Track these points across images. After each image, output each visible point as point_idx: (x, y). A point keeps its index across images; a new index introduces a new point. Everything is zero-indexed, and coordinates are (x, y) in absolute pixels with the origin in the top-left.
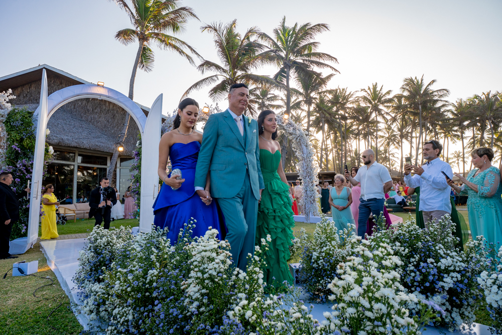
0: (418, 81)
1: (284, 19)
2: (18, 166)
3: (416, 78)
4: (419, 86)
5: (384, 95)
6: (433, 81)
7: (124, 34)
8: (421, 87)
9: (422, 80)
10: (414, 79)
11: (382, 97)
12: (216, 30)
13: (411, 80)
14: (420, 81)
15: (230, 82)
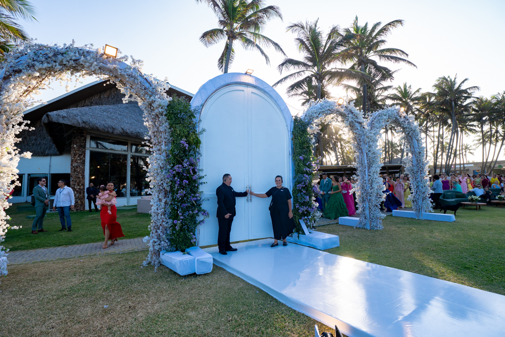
0: (451, 81)
1: (357, 18)
2: (185, 165)
3: (449, 77)
4: (453, 84)
5: (415, 93)
6: (466, 80)
7: (209, 35)
8: (454, 85)
9: (455, 78)
10: (447, 77)
11: (412, 95)
12: (303, 27)
13: (444, 78)
14: (453, 80)
15: (318, 77)
